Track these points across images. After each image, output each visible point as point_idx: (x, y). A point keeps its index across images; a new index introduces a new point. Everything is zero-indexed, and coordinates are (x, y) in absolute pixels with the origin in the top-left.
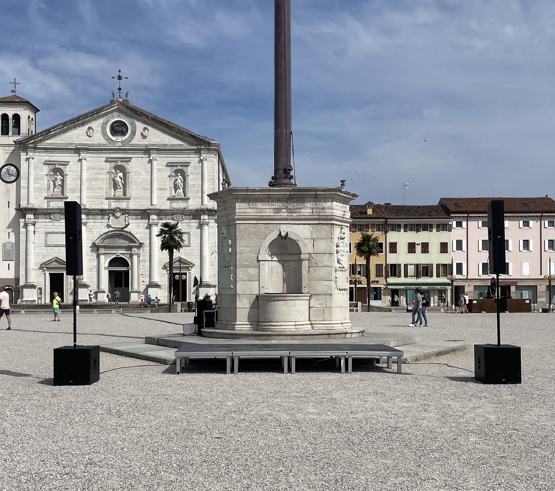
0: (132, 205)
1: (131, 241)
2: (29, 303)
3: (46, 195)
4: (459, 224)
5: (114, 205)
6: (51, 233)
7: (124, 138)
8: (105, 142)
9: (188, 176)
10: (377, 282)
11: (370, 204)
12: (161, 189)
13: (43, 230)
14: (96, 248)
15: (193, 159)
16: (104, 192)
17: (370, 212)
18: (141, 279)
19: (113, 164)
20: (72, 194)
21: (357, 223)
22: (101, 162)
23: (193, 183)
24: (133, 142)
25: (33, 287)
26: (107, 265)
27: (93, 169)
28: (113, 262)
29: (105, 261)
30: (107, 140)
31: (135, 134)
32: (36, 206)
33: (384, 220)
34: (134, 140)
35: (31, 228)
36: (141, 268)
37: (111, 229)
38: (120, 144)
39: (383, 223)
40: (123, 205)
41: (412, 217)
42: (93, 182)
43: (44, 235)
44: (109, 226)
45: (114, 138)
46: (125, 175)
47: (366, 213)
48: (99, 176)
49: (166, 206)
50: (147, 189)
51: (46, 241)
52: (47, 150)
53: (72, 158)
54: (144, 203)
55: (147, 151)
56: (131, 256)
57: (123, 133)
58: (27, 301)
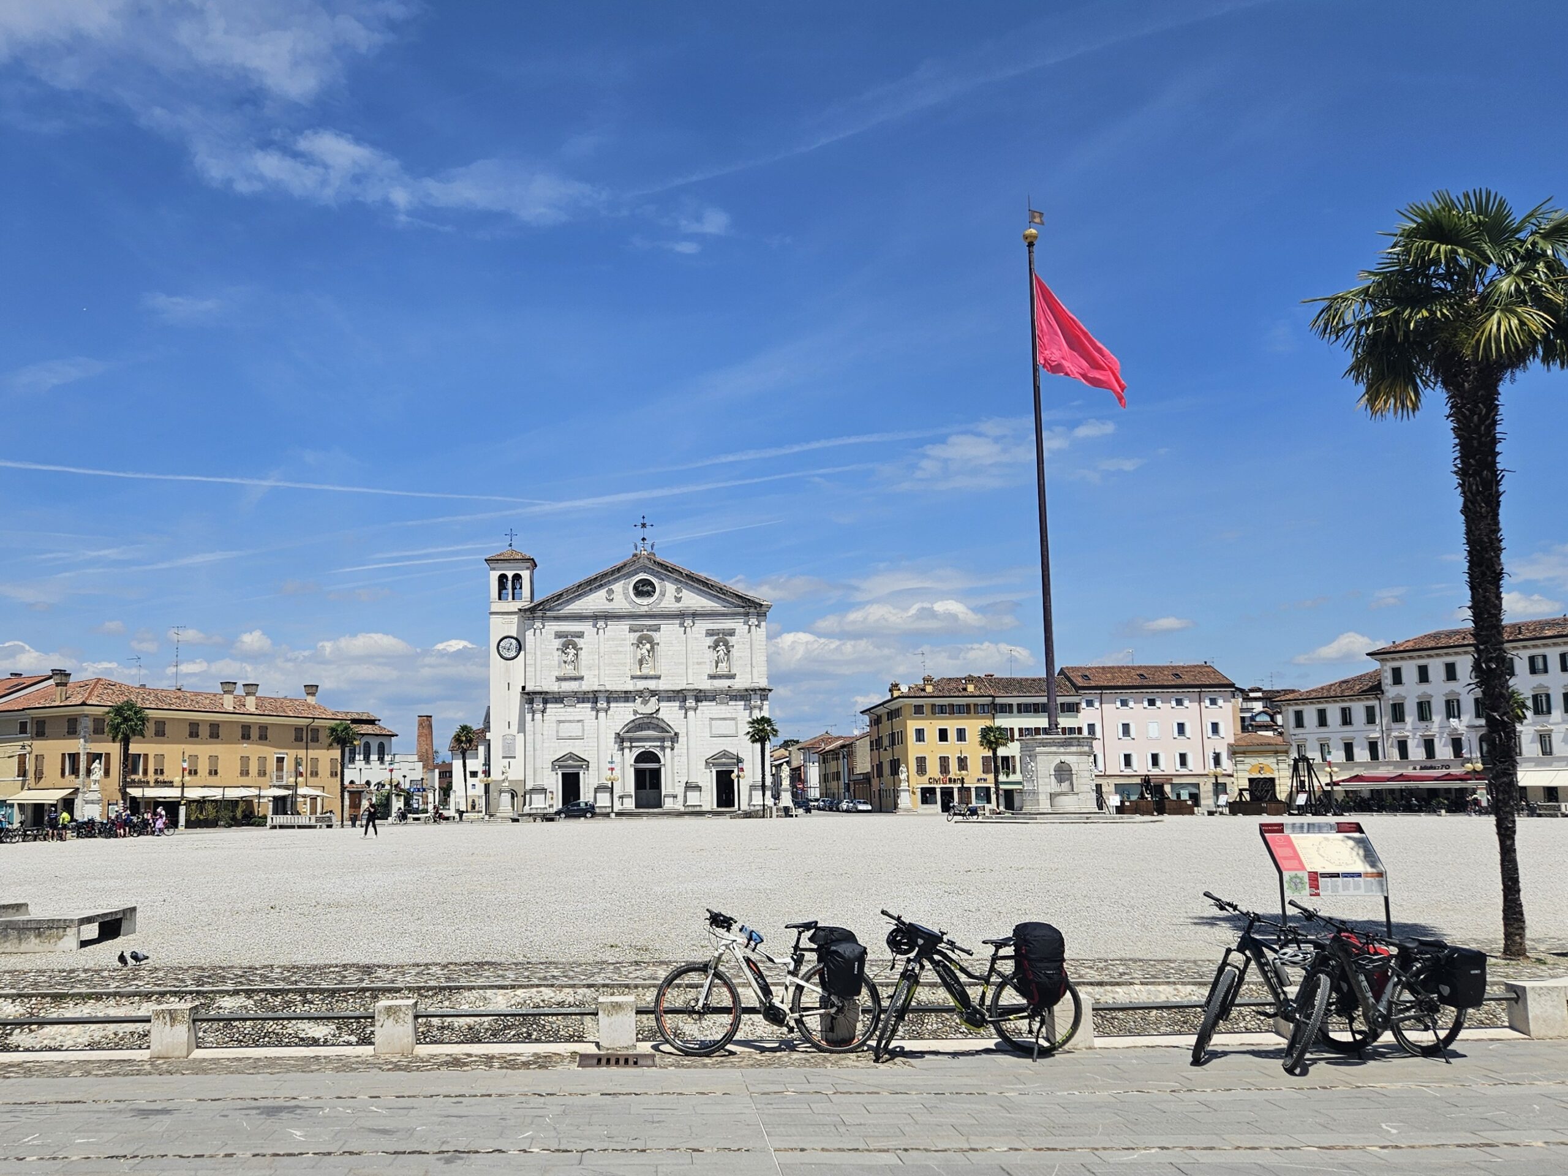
0: (662, 685)
1: (664, 730)
2: (539, 811)
3: (557, 674)
4: (1090, 703)
5: (641, 685)
6: (563, 722)
7: (651, 600)
8: (628, 606)
9: (733, 646)
10: (985, 780)
11: (970, 679)
12: (699, 663)
13: (554, 719)
14: (619, 740)
15: (738, 625)
16: (628, 668)
17: (971, 688)
18: (677, 779)
19: (638, 634)
20: (588, 672)
21: (955, 703)
22: (623, 630)
23: (739, 654)
24: (662, 605)
25: (543, 791)
26: (632, 762)
27: (613, 639)
28: (640, 758)
29: (630, 756)
30: (630, 603)
31: (664, 595)
32: (545, 689)
33: (991, 699)
34: (664, 602)
35: (538, 716)
36: (676, 764)
37: (638, 716)
38: (646, 608)
39: (989, 703)
40: (652, 685)
41: (1028, 694)
42: (613, 657)
43: (555, 725)
44: (635, 712)
45: (638, 601)
46: (652, 648)
47: (965, 689)
48: (620, 649)
49: (706, 685)
50: (682, 664)
51: (557, 732)
52: (557, 618)
53: (586, 627)
54: (678, 682)
55: (681, 616)
56: (663, 748)
57: (649, 594)
58: (537, 809)
